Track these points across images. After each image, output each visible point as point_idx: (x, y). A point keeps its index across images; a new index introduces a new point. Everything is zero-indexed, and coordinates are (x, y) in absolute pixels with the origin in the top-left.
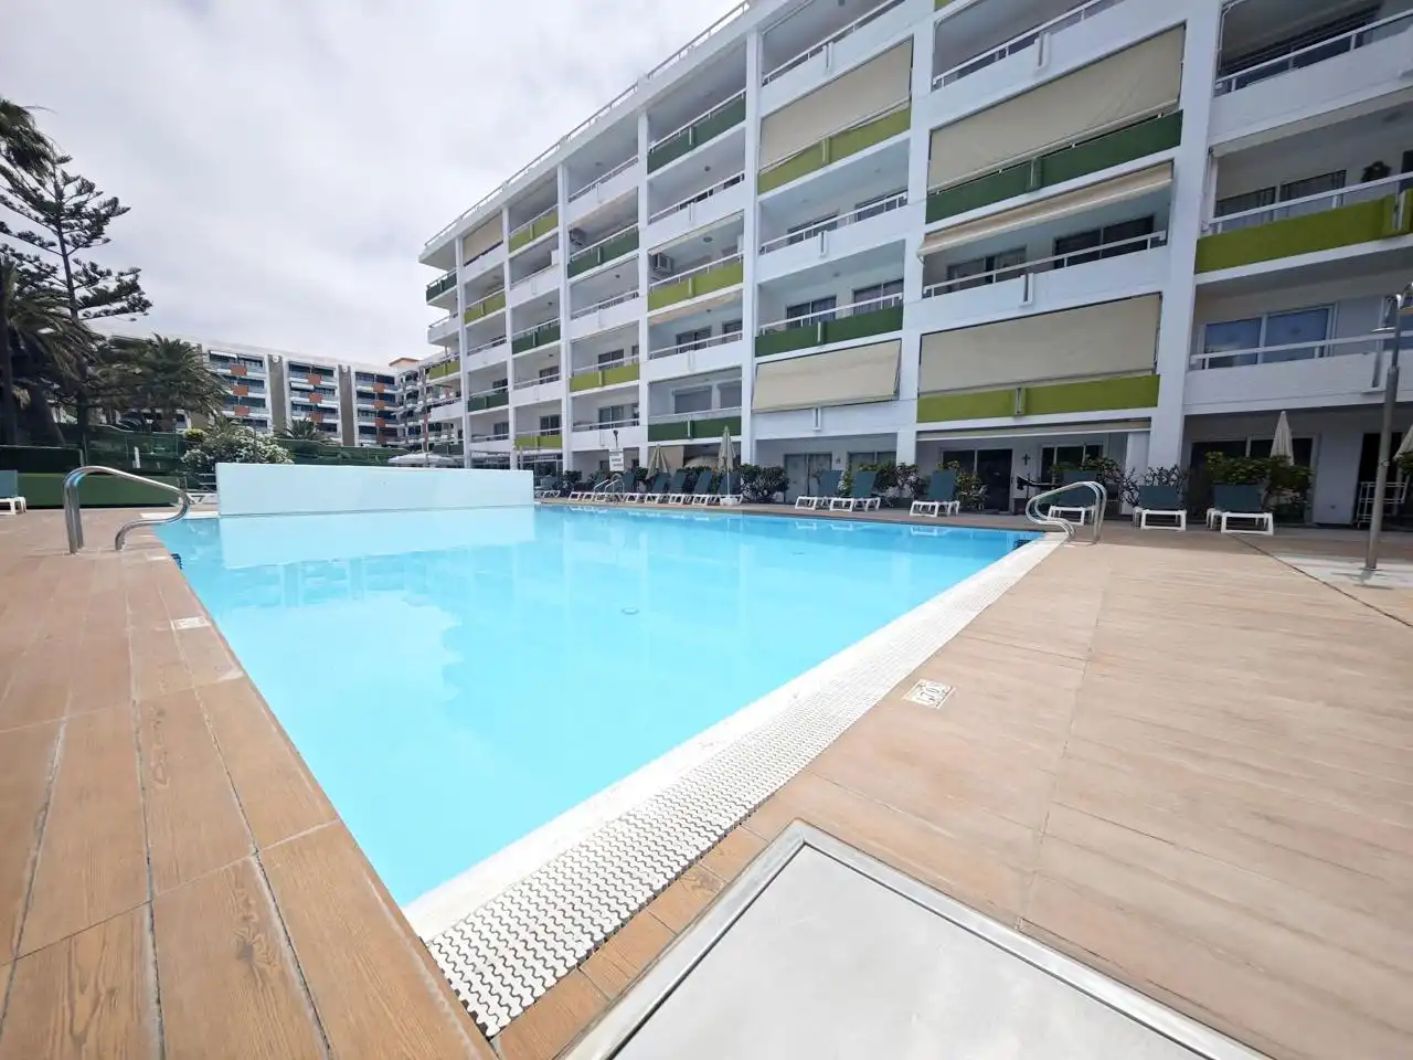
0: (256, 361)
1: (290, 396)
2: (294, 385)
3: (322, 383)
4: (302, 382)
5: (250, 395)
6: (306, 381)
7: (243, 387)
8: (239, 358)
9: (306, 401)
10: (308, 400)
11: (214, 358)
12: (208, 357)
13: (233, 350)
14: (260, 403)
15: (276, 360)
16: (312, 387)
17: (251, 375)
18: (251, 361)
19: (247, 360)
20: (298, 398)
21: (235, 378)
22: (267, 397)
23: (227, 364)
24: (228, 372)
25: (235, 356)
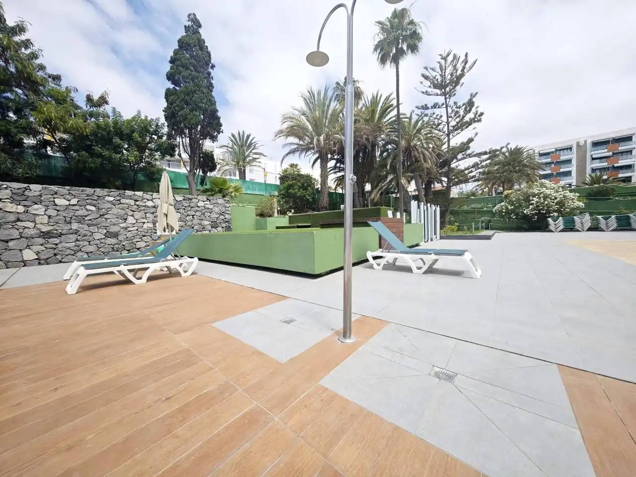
0: (567, 149)
1: (591, 163)
2: (594, 157)
3: (620, 148)
4: (603, 152)
5: (562, 170)
6: (606, 150)
7: (557, 167)
8: (556, 150)
9: (604, 164)
10: (606, 164)
11: (541, 155)
12: (538, 155)
13: (551, 147)
14: (568, 173)
15: (582, 143)
16: (611, 154)
17: (563, 158)
18: (564, 149)
19: (560, 150)
20: (597, 164)
21: (553, 163)
22: (573, 169)
23: (549, 156)
24: (549, 160)
25: (554, 150)
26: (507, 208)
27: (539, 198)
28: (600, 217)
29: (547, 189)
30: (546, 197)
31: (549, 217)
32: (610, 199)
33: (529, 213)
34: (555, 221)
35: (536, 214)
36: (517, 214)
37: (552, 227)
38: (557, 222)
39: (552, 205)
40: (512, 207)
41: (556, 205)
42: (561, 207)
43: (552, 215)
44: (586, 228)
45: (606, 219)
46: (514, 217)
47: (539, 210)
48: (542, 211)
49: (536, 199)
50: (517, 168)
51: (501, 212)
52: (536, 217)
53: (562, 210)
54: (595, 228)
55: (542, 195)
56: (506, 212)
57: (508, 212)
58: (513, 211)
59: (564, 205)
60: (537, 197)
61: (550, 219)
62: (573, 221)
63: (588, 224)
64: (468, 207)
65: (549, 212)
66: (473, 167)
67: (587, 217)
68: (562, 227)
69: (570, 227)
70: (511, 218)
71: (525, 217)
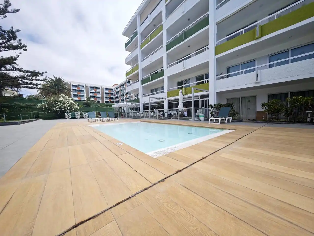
1: (90, 94)
2: (91, 92)
3: (97, 91)
4: (93, 91)
5: (81, 94)
7: (80, 92)
10: (94, 95)
12: (72, 86)
14: (83, 96)
15: (87, 86)
16: (95, 92)
17: (81, 89)
18: (81, 86)
19: (80, 86)
20: (92, 95)
21: (78, 90)
22: (85, 95)
23: (76, 87)
24: (76, 89)
25: (78, 85)
26: (45, 107)
27: (60, 103)
28: (83, 113)
29: (64, 99)
30: (64, 103)
31: (66, 112)
32: (90, 107)
33: (56, 110)
34: (68, 114)
35: (60, 111)
36: (51, 110)
37: (67, 117)
38: (69, 114)
39: (67, 107)
40: (48, 106)
41: (68, 107)
42: (70, 108)
43: (67, 111)
44: (79, 117)
45: (85, 114)
46: (49, 112)
47: (61, 109)
48: (62, 109)
49: (59, 103)
50: (60, 88)
51: (42, 108)
52: (60, 112)
53: (71, 109)
54: (82, 117)
55: (62, 102)
56: (45, 109)
57: (46, 109)
58: (49, 108)
59: (72, 107)
60: (59, 102)
61: (65, 113)
62: (75, 115)
63: (80, 116)
64: (23, 104)
65: (65, 110)
66: (20, 78)
67: (79, 113)
68: (70, 117)
69: (74, 117)
70: (48, 112)
71: (55, 112)
